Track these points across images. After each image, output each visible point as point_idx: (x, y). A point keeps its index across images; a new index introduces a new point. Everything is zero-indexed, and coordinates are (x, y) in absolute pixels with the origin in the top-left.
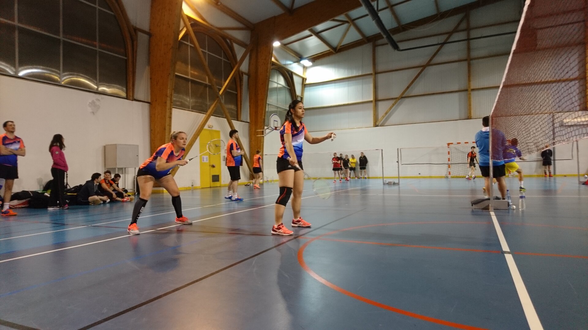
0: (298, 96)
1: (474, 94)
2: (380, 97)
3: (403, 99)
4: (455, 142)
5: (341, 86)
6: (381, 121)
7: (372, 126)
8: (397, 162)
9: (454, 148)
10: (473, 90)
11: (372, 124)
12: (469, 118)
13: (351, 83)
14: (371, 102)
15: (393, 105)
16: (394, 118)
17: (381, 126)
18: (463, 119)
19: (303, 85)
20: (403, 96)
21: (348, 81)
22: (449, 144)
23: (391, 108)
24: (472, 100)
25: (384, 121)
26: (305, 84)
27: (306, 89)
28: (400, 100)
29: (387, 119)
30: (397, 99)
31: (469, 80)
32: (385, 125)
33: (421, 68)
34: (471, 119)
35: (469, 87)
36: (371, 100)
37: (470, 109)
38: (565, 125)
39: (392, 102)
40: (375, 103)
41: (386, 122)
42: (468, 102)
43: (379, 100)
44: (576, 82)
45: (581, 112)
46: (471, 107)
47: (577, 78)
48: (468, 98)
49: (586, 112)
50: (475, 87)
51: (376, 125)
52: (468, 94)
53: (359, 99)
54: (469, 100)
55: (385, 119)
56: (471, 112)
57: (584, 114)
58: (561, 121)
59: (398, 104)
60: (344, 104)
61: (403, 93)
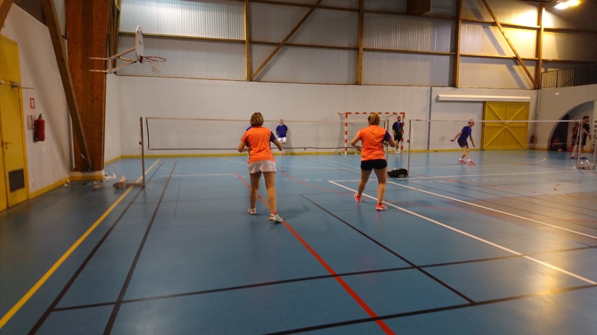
1: (367, 55)
2: (254, 39)
3: (286, 47)
5: (192, 6)
6: (256, 74)
7: (246, 79)
10: (364, 50)
11: (245, 76)
14: (243, 42)
15: (274, 53)
16: (276, 72)
17: (255, 81)
20: (286, 43)
22: (347, 114)
23: (271, 57)
24: (363, 61)
25: (261, 74)
29: (264, 73)
30: (280, 46)
31: (361, 37)
32: (262, 80)
33: (309, 9)
34: (361, 85)
35: (361, 46)
36: (243, 39)
37: (360, 73)
38: (440, 99)
39: (273, 48)
40: (249, 45)
41: (263, 77)
42: (358, 63)
43: (254, 41)
44: (448, 57)
45: (450, 88)
46: (361, 70)
47: (449, 53)
48: (358, 59)
49: (454, 88)
50: (366, 47)
51: (250, 78)
52: (359, 54)
53: (223, 35)
54: (359, 61)
55: (263, 71)
56: (361, 77)
57: (452, 90)
58: (437, 95)
59: (279, 53)
60: (199, 37)
61: (287, 39)
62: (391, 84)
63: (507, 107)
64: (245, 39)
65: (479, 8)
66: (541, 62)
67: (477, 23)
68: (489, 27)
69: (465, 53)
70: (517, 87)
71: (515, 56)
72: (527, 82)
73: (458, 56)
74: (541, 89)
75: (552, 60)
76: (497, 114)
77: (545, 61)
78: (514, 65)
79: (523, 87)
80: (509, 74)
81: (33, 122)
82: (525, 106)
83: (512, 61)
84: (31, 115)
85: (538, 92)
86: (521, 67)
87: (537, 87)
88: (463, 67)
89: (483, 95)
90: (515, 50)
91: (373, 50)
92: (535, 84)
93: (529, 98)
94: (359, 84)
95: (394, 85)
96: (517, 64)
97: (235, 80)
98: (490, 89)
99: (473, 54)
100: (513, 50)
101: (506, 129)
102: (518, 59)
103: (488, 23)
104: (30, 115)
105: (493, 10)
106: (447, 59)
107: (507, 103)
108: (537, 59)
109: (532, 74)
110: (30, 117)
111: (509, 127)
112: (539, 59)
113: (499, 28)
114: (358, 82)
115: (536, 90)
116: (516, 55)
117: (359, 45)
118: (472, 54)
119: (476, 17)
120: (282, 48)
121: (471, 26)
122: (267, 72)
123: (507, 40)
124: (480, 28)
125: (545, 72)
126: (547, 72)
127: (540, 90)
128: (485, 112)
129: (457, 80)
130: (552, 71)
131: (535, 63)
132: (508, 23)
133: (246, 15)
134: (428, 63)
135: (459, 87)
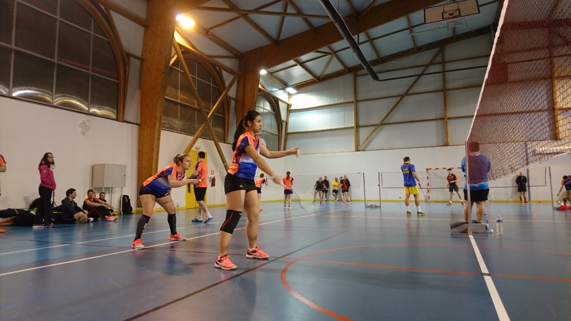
0: (283, 121)
1: (450, 122)
2: (361, 124)
3: (383, 126)
4: (433, 167)
5: (324, 112)
6: (362, 146)
7: (354, 150)
8: (378, 185)
9: (433, 173)
10: (449, 118)
11: (354, 149)
12: (446, 145)
13: (333, 109)
14: (353, 127)
15: (374, 131)
16: (374, 144)
17: (362, 151)
18: (441, 146)
19: (288, 111)
20: (383, 123)
21: (331, 108)
22: (427, 170)
23: (371, 134)
24: (449, 127)
25: (365, 146)
26: (290, 109)
27: (290, 114)
28: (380, 127)
29: (368, 145)
30: (378, 126)
31: (446, 110)
32: (366, 150)
33: (400, 98)
34: (448, 146)
35: (446, 116)
36: (352, 126)
37: (446, 137)
38: (538, 153)
39: (373, 128)
40: (357, 129)
41: (367, 147)
43: (361, 126)
44: (546, 113)
45: (551, 141)
46: (447, 134)
47: (547, 109)
48: (445, 126)
49: (555, 141)
50: (451, 116)
51: (357, 149)
52: (445, 122)
53: (341, 125)
54: (445, 128)
55: (366, 144)
56: (448, 139)
57: (553, 143)
58: (533, 149)
59: (377, 131)
61: (383, 120)
73: (556, 110)
88: (564, 119)
97: (350, 151)
117: (444, 115)
122: (370, 144)
129: (557, 133)
133: (355, 111)
135: (561, 139)
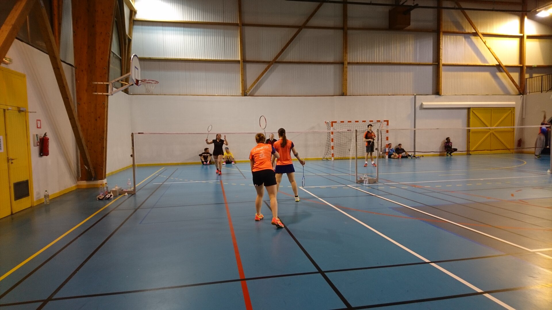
2: (248, 59)
3: (277, 64)
4: (339, 120)
6: (250, 89)
10: (349, 63)
11: (240, 92)
14: (238, 62)
15: (266, 70)
17: (250, 95)
18: (338, 95)
20: (276, 61)
22: (332, 123)
23: (263, 74)
24: (348, 74)
25: (254, 89)
26: (133, 19)
27: (135, 27)
29: (257, 88)
30: (270, 64)
31: (346, 52)
32: (255, 95)
33: (297, 29)
35: (346, 60)
36: (238, 59)
37: (345, 85)
38: (424, 107)
39: (265, 66)
40: (244, 65)
41: (256, 92)
42: (343, 76)
43: (248, 61)
44: (431, 68)
45: (434, 96)
46: (346, 82)
47: (432, 64)
48: (343, 72)
49: (438, 96)
50: (351, 61)
51: (244, 93)
52: (344, 68)
53: (220, 56)
54: (344, 74)
55: (256, 87)
56: (346, 88)
57: (436, 98)
58: (421, 103)
59: (270, 70)
60: (199, 59)
61: (277, 57)
62: (375, 94)
63: (492, 113)
64: (240, 59)
65: (460, 20)
66: (526, 68)
67: (459, 34)
68: (471, 37)
69: (448, 63)
70: (502, 93)
71: (498, 64)
72: (512, 88)
73: (441, 65)
74: (526, 94)
75: (537, 65)
76: (482, 119)
77: (530, 68)
78: (497, 72)
79: (507, 93)
80: (493, 81)
81: (39, 140)
82: (510, 111)
83: (495, 68)
84: (37, 134)
85: (523, 97)
86: (505, 74)
87: (521, 92)
88: (445, 76)
89: (467, 102)
90: (498, 58)
91: (358, 63)
92: (520, 89)
93: (514, 103)
94: (345, 95)
95: (378, 95)
96: (500, 71)
97: (231, 95)
98: (474, 95)
99: (456, 63)
100: (495, 58)
101: (492, 134)
102: (501, 67)
103: (469, 33)
104: (35, 134)
105: (473, 21)
106: (430, 69)
107: (491, 108)
108: (521, 65)
109: (517, 80)
110: (36, 136)
111: (495, 132)
112: (523, 65)
113: (481, 38)
114: (344, 93)
115: (521, 96)
116: (499, 62)
117: (344, 59)
118: (454, 63)
119: (457, 28)
120: (272, 66)
121: (453, 37)
122: (259, 87)
123: (489, 49)
124: (461, 39)
125: (530, 78)
126: (531, 78)
127: (525, 96)
128: (470, 118)
129: (440, 88)
130: (536, 77)
131: (519, 69)
132: (490, 32)
133: (240, 38)
134: (412, 73)
135: (442, 94)
